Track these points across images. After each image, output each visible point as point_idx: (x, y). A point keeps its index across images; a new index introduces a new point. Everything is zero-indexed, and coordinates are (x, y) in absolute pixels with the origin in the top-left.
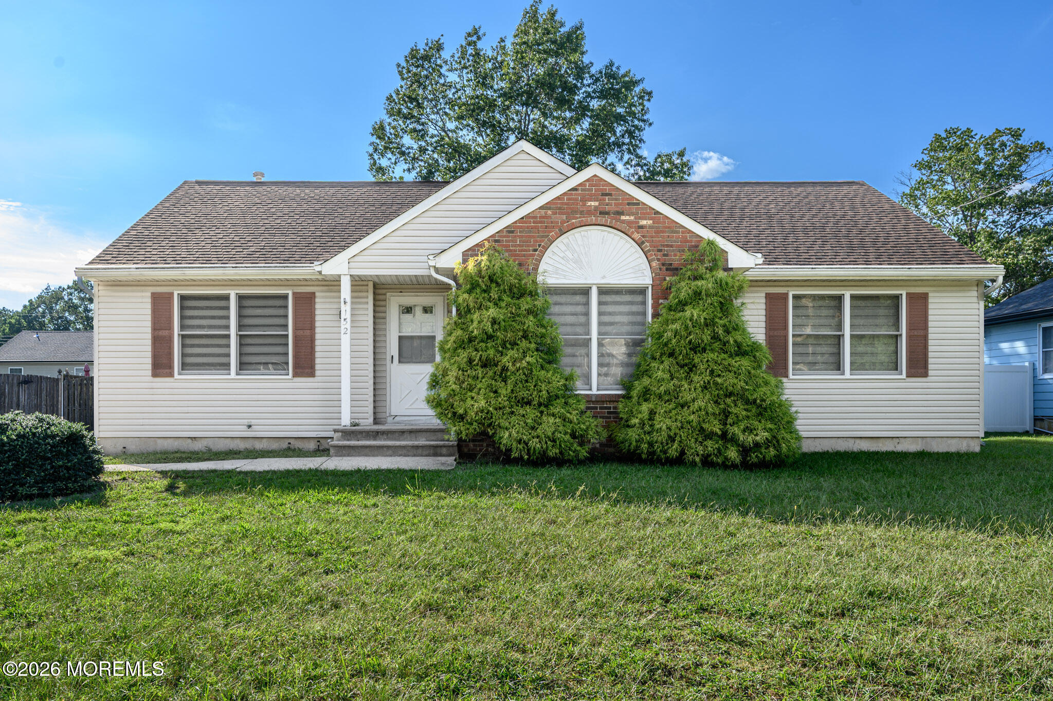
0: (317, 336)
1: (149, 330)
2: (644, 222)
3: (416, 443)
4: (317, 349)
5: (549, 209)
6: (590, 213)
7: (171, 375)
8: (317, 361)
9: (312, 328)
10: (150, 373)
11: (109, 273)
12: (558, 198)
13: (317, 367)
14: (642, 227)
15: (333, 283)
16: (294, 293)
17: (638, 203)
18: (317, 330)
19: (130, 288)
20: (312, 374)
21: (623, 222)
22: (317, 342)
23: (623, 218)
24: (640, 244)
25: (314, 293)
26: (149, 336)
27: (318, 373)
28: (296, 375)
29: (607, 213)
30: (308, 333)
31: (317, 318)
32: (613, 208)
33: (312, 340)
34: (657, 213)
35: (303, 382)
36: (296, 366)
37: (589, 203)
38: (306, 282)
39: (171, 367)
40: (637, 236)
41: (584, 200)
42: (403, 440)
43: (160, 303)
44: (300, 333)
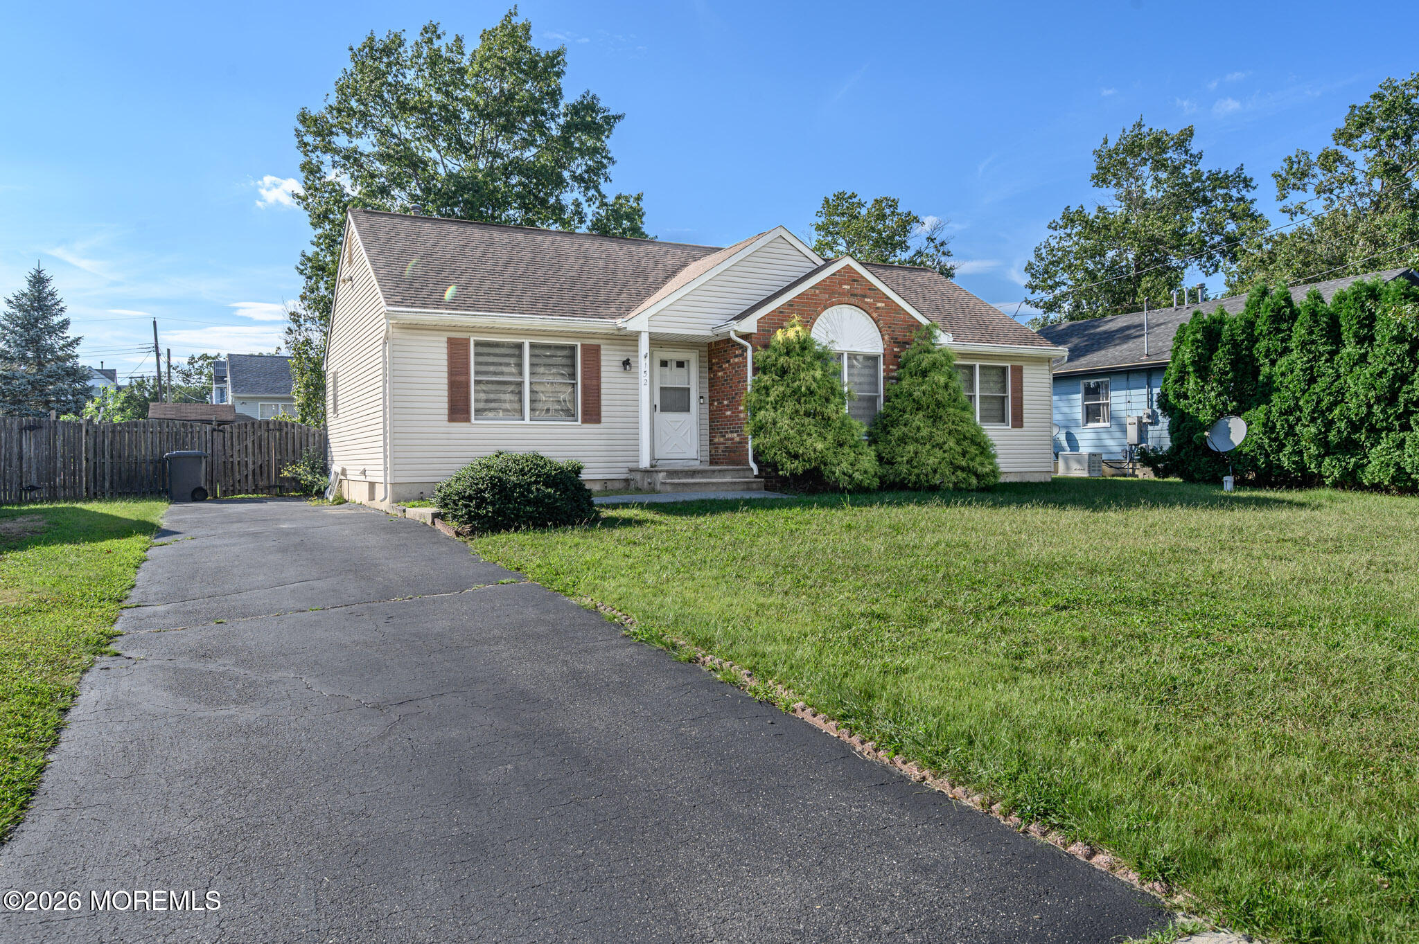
0: (603, 386)
1: (446, 375)
2: (879, 305)
3: (724, 480)
4: (603, 397)
5: (817, 288)
6: (844, 294)
7: (468, 420)
8: (603, 408)
9: (598, 378)
10: (446, 418)
11: (406, 316)
12: (823, 281)
13: (603, 414)
14: (878, 308)
15: (631, 339)
16: (582, 345)
17: (877, 289)
18: (603, 380)
19: (424, 332)
20: (598, 421)
21: (867, 303)
22: (603, 391)
23: (867, 300)
24: (876, 322)
25: (599, 346)
26: (446, 381)
27: (603, 419)
28: (584, 421)
29: (856, 295)
30: (594, 382)
31: (603, 369)
32: (859, 292)
33: (598, 389)
34: (888, 298)
35: (591, 428)
36: (584, 413)
37: (844, 287)
38: (593, 335)
39: (468, 412)
40: (875, 315)
41: (841, 284)
42: (716, 478)
43: (457, 349)
44: (588, 382)
